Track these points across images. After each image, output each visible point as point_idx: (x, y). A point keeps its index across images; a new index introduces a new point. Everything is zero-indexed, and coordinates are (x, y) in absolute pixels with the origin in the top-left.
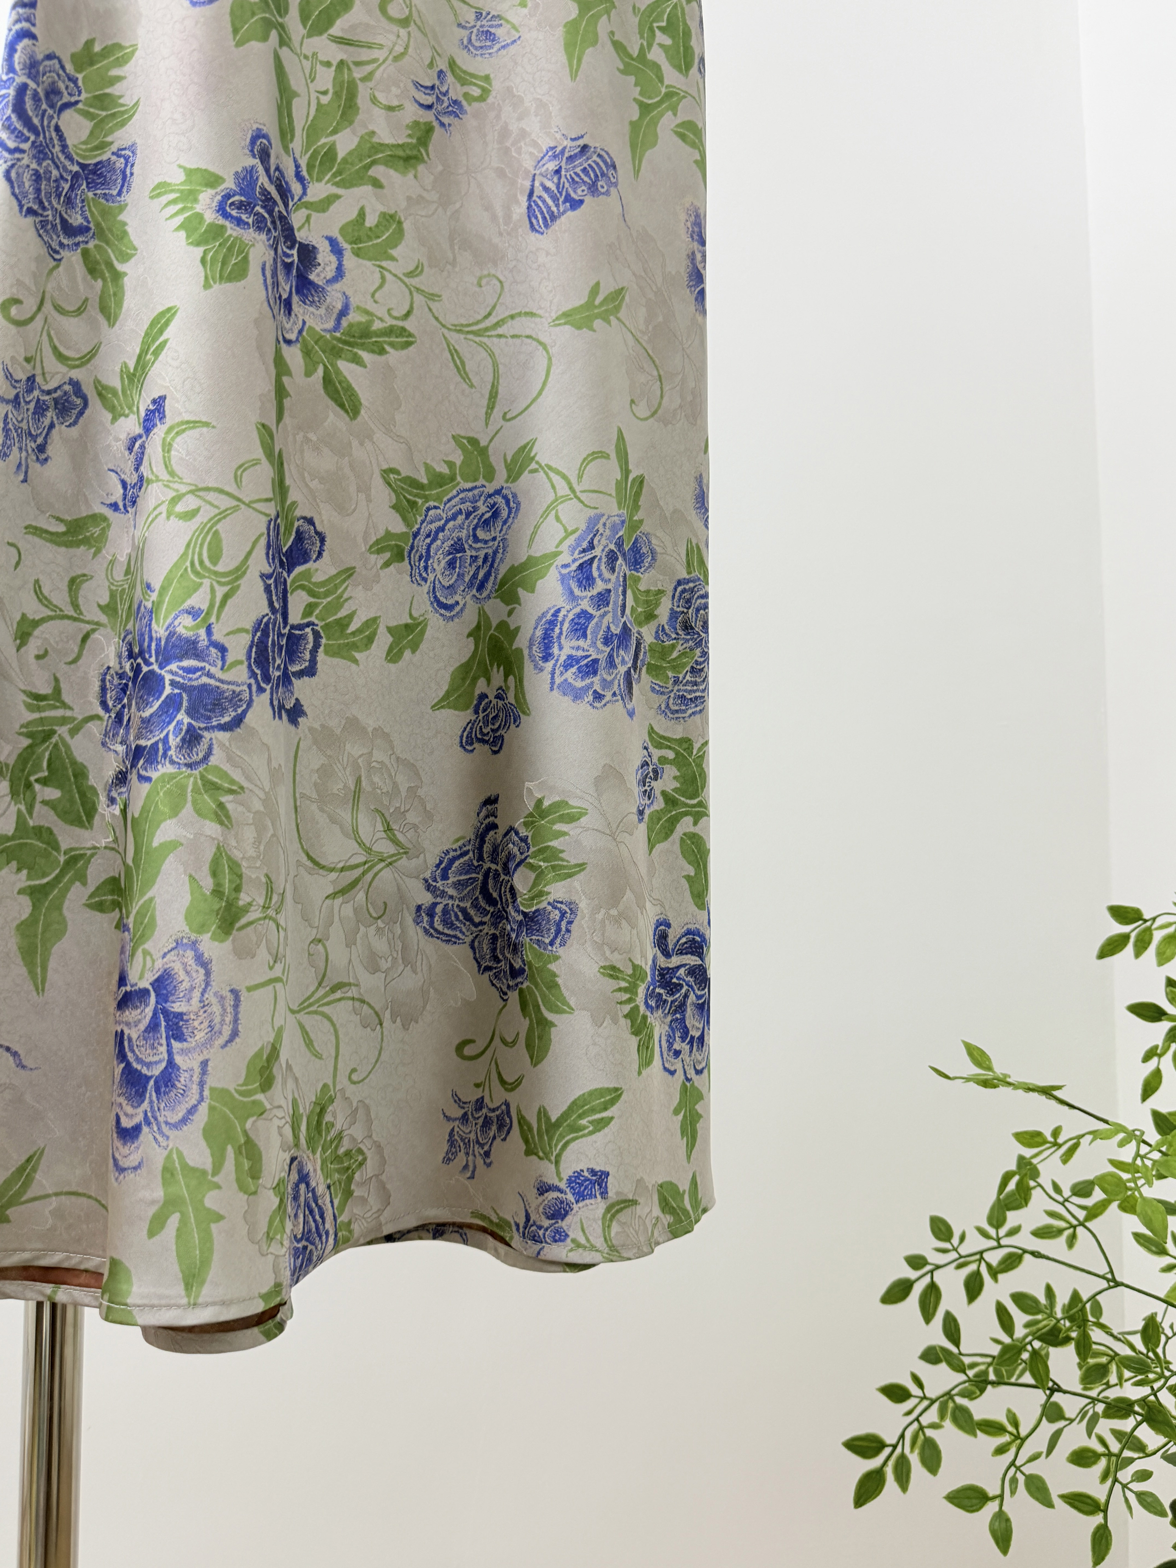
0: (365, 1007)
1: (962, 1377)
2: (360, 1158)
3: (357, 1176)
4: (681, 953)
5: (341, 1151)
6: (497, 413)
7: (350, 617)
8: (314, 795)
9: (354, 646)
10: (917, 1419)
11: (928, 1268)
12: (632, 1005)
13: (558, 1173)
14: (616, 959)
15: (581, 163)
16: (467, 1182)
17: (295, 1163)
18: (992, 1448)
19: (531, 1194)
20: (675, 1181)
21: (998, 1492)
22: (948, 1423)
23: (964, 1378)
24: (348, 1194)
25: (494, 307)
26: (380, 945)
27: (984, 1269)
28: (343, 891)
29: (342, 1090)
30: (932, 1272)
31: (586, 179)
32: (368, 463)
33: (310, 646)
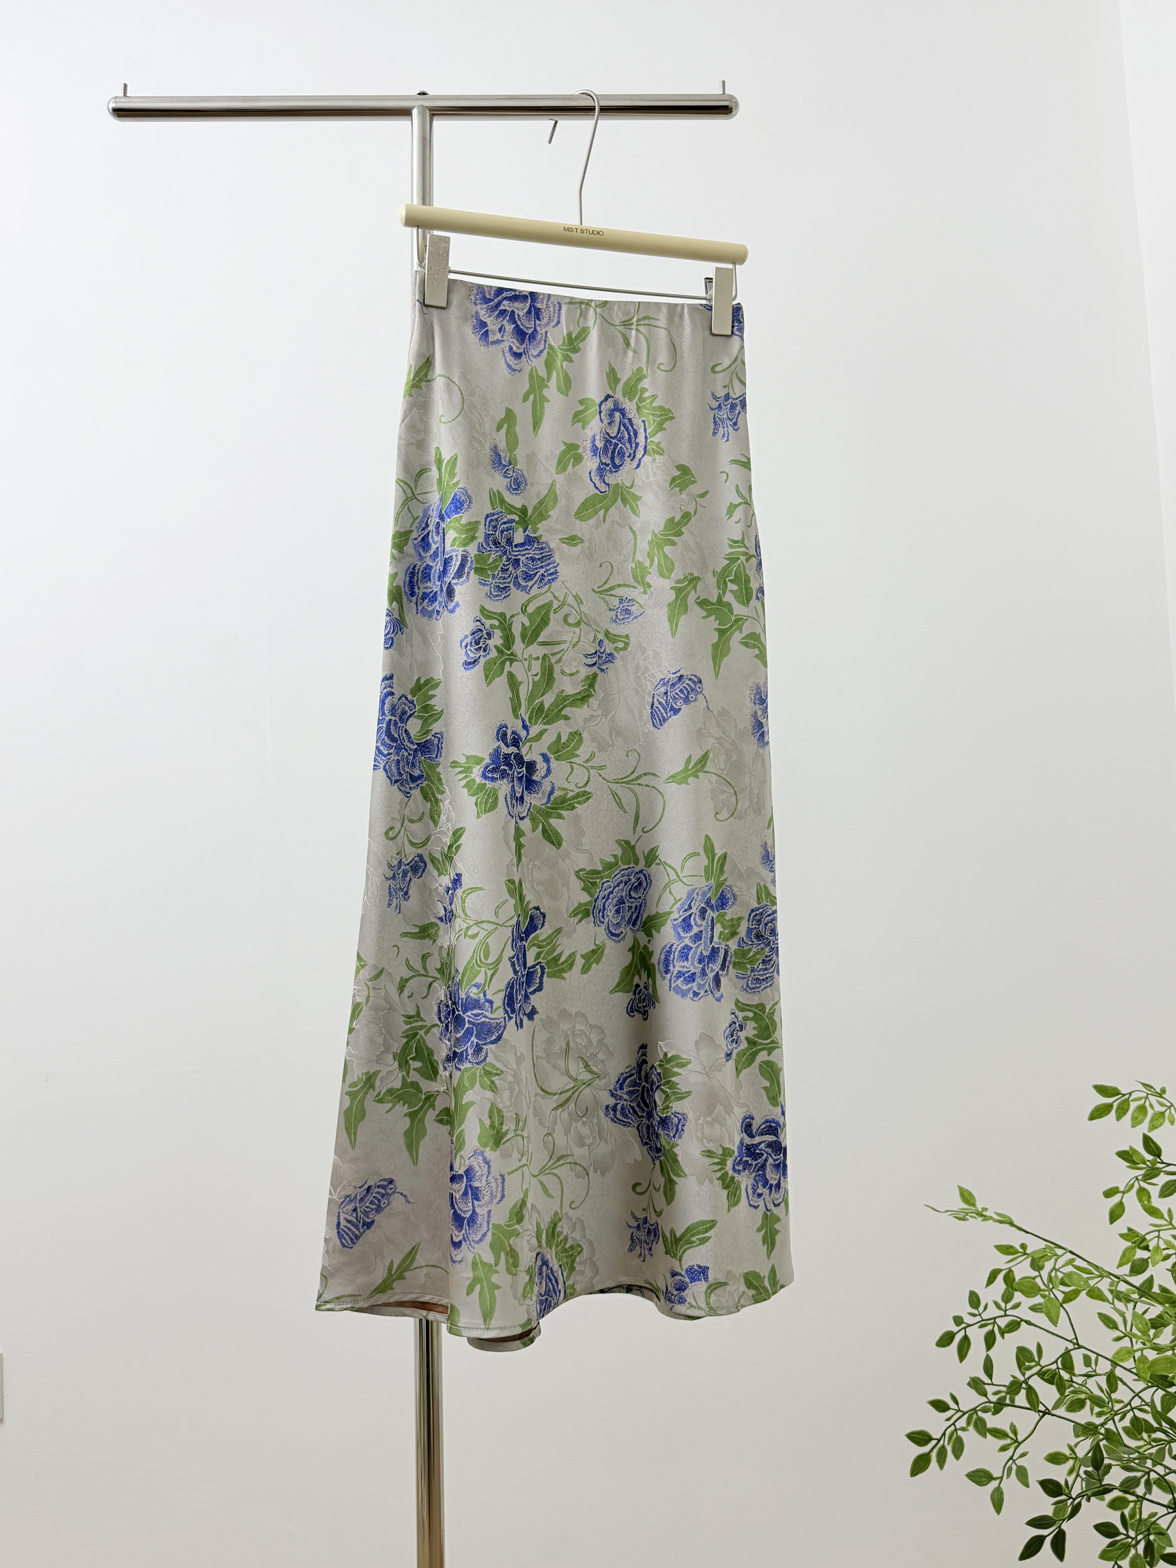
0: (578, 1167)
1: (984, 1399)
2: (579, 1249)
3: (577, 1259)
4: (762, 1135)
5: (567, 1246)
6: (639, 828)
7: (560, 954)
8: (544, 1055)
9: (563, 970)
10: (954, 1424)
11: (963, 1325)
12: (723, 1172)
13: (681, 1266)
14: (711, 1146)
15: (679, 686)
16: (641, 1263)
17: (540, 1255)
18: (998, 1447)
19: (669, 1276)
20: (757, 1270)
21: (1000, 1475)
22: (971, 1428)
23: (985, 1400)
24: (572, 1269)
25: (636, 768)
26: (585, 1131)
27: (996, 1330)
28: (562, 1105)
29: (567, 1214)
30: (965, 1328)
31: (682, 696)
32: (567, 870)
33: (539, 975)
